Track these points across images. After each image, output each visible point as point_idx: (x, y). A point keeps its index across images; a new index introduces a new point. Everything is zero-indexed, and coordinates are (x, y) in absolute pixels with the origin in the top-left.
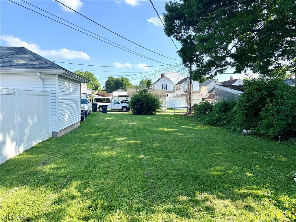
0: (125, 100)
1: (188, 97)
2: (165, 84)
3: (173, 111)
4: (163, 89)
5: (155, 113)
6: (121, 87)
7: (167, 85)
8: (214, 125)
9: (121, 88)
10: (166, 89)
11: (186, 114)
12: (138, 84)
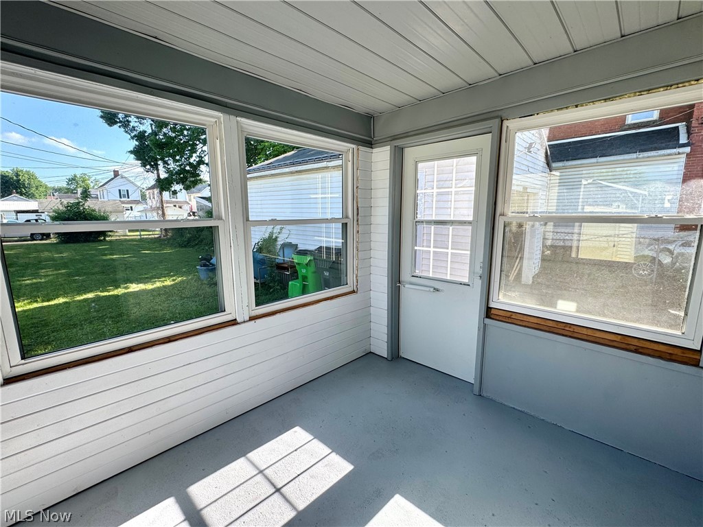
0: (36, 218)
1: (160, 212)
2: (123, 188)
3: (138, 233)
4: (121, 197)
5: (104, 239)
6: (16, 190)
7: (127, 191)
8: (185, 246)
9: (17, 193)
10: (128, 198)
11: (160, 237)
12: (64, 185)
